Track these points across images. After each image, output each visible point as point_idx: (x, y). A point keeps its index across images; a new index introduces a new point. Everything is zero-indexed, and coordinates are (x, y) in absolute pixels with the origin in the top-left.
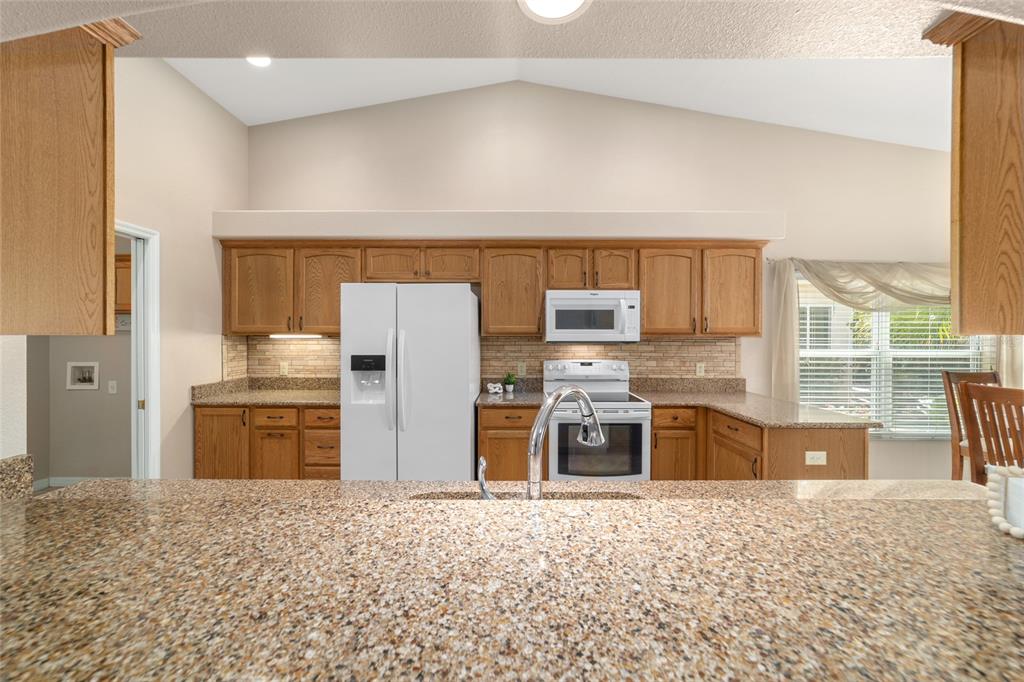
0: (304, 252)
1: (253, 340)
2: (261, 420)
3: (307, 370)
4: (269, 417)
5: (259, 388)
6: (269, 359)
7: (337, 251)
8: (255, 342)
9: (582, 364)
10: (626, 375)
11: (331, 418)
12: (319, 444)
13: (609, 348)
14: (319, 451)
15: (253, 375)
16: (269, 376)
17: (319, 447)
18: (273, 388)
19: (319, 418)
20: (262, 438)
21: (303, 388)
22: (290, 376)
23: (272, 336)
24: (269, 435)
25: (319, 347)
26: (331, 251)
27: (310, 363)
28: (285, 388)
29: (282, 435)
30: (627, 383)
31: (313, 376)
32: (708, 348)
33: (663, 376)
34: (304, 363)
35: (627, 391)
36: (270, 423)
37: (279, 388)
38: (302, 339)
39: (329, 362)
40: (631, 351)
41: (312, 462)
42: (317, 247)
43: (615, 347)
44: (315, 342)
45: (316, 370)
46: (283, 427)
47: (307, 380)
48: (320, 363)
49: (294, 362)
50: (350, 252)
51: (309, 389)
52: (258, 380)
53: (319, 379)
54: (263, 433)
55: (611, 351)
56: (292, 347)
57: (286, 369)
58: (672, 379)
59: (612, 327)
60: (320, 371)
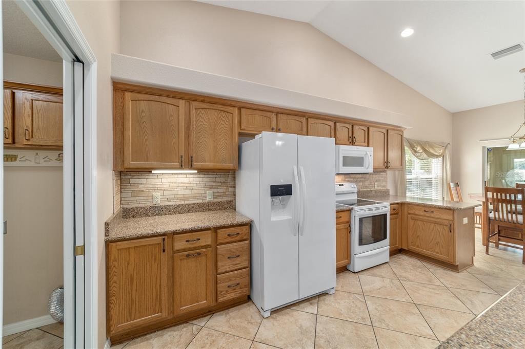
0: (194, 104)
1: (126, 175)
2: (180, 244)
3: (177, 198)
4: (187, 241)
5: (133, 217)
6: (143, 191)
7: (220, 107)
8: (127, 177)
9: (340, 185)
10: (356, 190)
11: (238, 234)
12: (229, 256)
13: (346, 176)
14: (229, 261)
15: (126, 206)
16: (143, 205)
17: (229, 258)
18: (147, 215)
19: (229, 235)
20: (181, 260)
21: (175, 213)
22: (163, 204)
23: (153, 172)
24: (188, 256)
25: (186, 180)
26: (216, 106)
27: (180, 192)
28: (159, 214)
29: (199, 254)
30: (356, 194)
31: (183, 203)
32: (378, 176)
33: (364, 190)
34: (174, 192)
35: (356, 198)
36: (188, 245)
37: (153, 215)
38: (172, 174)
39: (195, 191)
40: (354, 178)
41: (224, 271)
42: (204, 102)
43: (348, 176)
44: (185, 176)
45: (185, 198)
46: (199, 248)
47: (179, 206)
48: (188, 192)
49: (165, 193)
50: (230, 109)
51: (180, 213)
52: (132, 210)
53: (188, 205)
54: (182, 256)
55: (347, 178)
56: (164, 181)
57: (159, 199)
58: (368, 191)
59: (363, 166)
60: (188, 199)
